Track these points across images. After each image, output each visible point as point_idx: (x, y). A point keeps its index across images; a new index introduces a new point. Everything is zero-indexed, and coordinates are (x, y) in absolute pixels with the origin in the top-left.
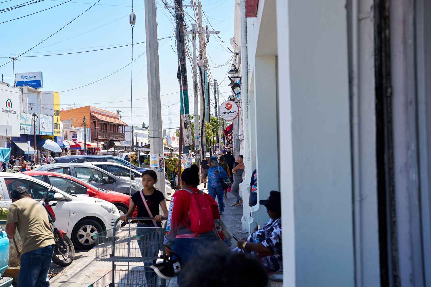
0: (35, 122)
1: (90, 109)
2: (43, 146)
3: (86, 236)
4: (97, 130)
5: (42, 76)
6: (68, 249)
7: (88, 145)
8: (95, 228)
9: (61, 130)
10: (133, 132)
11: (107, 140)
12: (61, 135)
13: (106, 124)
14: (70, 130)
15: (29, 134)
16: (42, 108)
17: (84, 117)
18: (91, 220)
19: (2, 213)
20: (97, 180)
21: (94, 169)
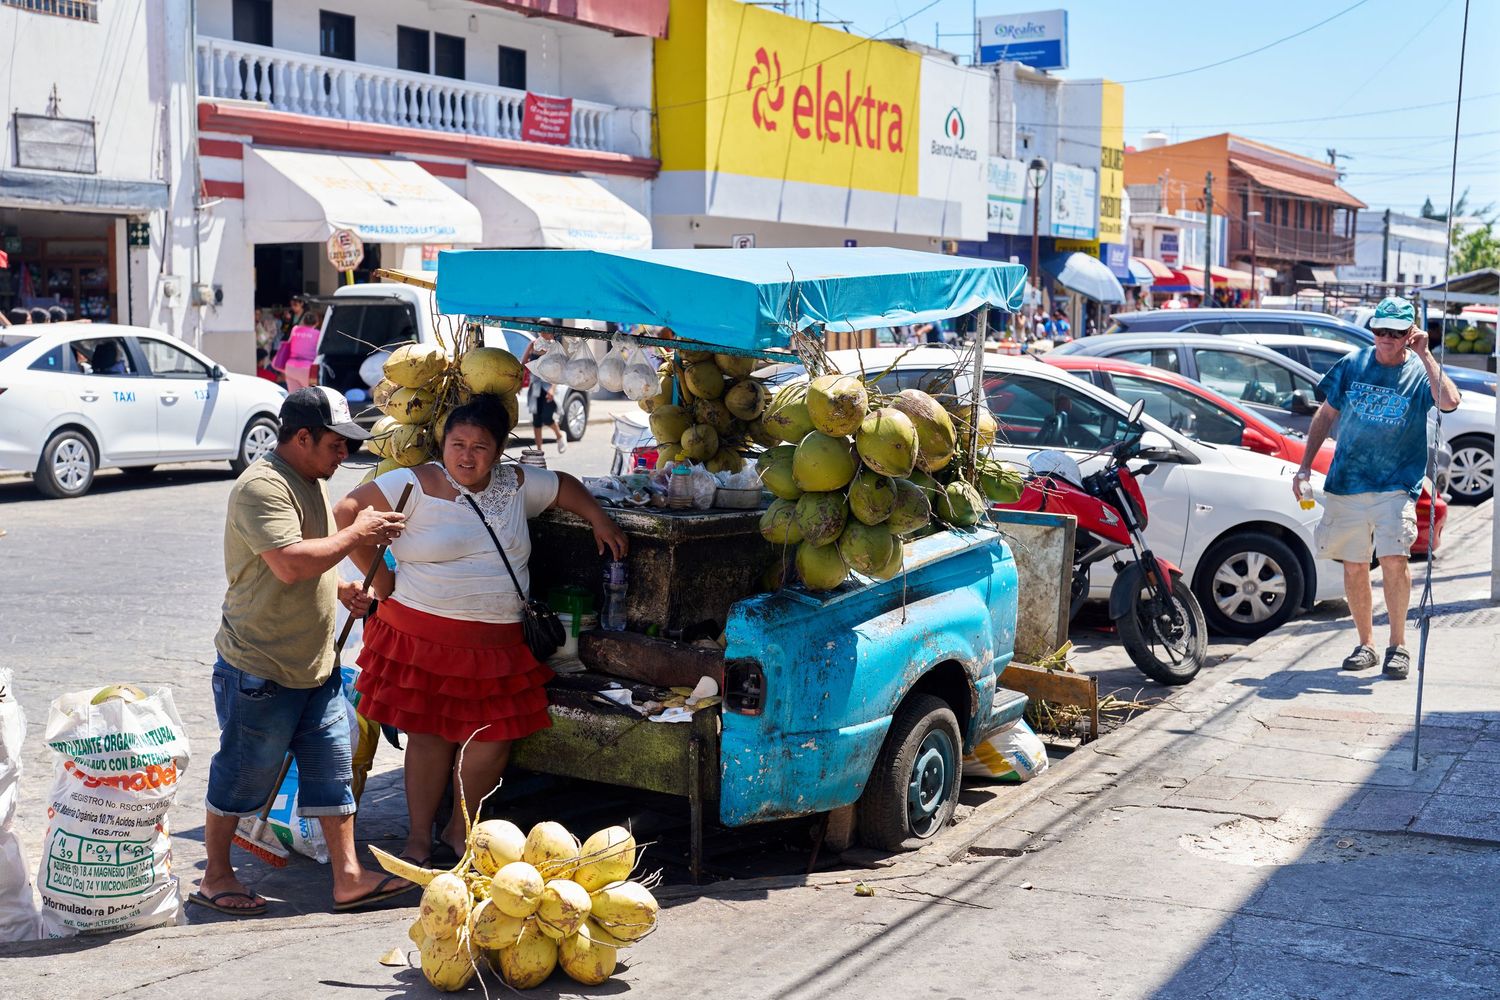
0: (1037, 189)
1: (1230, 146)
2: (1062, 277)
3: (1244, 588)
4: (1251, 224)
5: (1066, 25)
6: (1186, 628)
7: (1218, 279)
8: (1275, 566)
9: (1124, 224)
10: (1386, 232)
11: (1285, 262)
12: (1121, 239)
13: (1285, 203)
14: (1154, 222)
15: (1015, 231)
16: (1063, 140)
17: (1210, 174)
18: (1263, 536)
19: (999, 481)
20: (1269, 399)
21: (1261, 358)
